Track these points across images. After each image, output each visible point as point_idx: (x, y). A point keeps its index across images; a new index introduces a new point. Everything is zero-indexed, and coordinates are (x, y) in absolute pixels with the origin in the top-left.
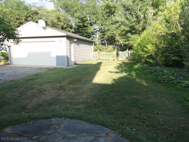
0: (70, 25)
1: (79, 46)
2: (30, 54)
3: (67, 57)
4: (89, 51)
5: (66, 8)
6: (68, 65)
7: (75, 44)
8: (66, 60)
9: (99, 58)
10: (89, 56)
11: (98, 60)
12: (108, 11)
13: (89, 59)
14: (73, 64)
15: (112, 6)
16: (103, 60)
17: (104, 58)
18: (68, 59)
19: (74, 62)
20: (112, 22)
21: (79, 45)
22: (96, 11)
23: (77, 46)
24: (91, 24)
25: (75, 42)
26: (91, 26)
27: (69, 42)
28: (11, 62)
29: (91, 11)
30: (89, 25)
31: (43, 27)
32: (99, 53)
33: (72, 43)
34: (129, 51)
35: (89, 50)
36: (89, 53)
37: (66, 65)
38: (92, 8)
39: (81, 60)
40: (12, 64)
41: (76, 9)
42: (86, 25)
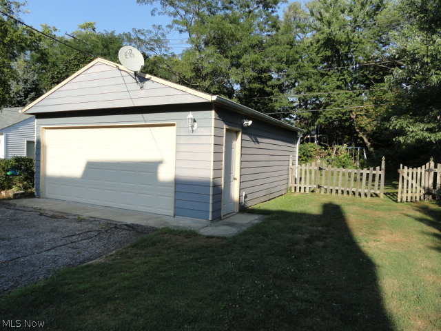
0: (227, 89)
1: (258, 142)
2: (92, 167)
3: (216, 187)
4: (286, 163)
5: (220, 42)
6: (217, 217)
7: (247, 137)
8: (211, 197)
9: (319, 187)
10: (285, 177)
11: (317, 191)
12: (329, 53)
13: (284, 187)
14: (237, 210)
15: (343, 40)
16: (334, 192)
17: (340, 188)
18: (218, 192)
19: (240, 203)
20: (339, 83)
21: (259, 139)
22: (297, 52)
23: (252, 144)
24: (282, 89)
25: (246, 131)
26: (281, 94)
27: (225, 127)
28: (38, 190)
29: (284, 55)
30: (276, 90)
31: (136, 73)
32: (320, 169)
33: (237, 133)
34: (436, 167)
35: (286, 158)
36: (286, 168)
37: (210, 219)
38: (286, 46)
39: (264, 193)
40: (41, 195)
41: (246, 44)
42: (268, 89)
